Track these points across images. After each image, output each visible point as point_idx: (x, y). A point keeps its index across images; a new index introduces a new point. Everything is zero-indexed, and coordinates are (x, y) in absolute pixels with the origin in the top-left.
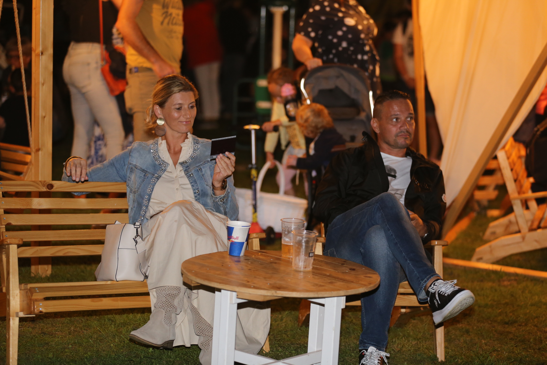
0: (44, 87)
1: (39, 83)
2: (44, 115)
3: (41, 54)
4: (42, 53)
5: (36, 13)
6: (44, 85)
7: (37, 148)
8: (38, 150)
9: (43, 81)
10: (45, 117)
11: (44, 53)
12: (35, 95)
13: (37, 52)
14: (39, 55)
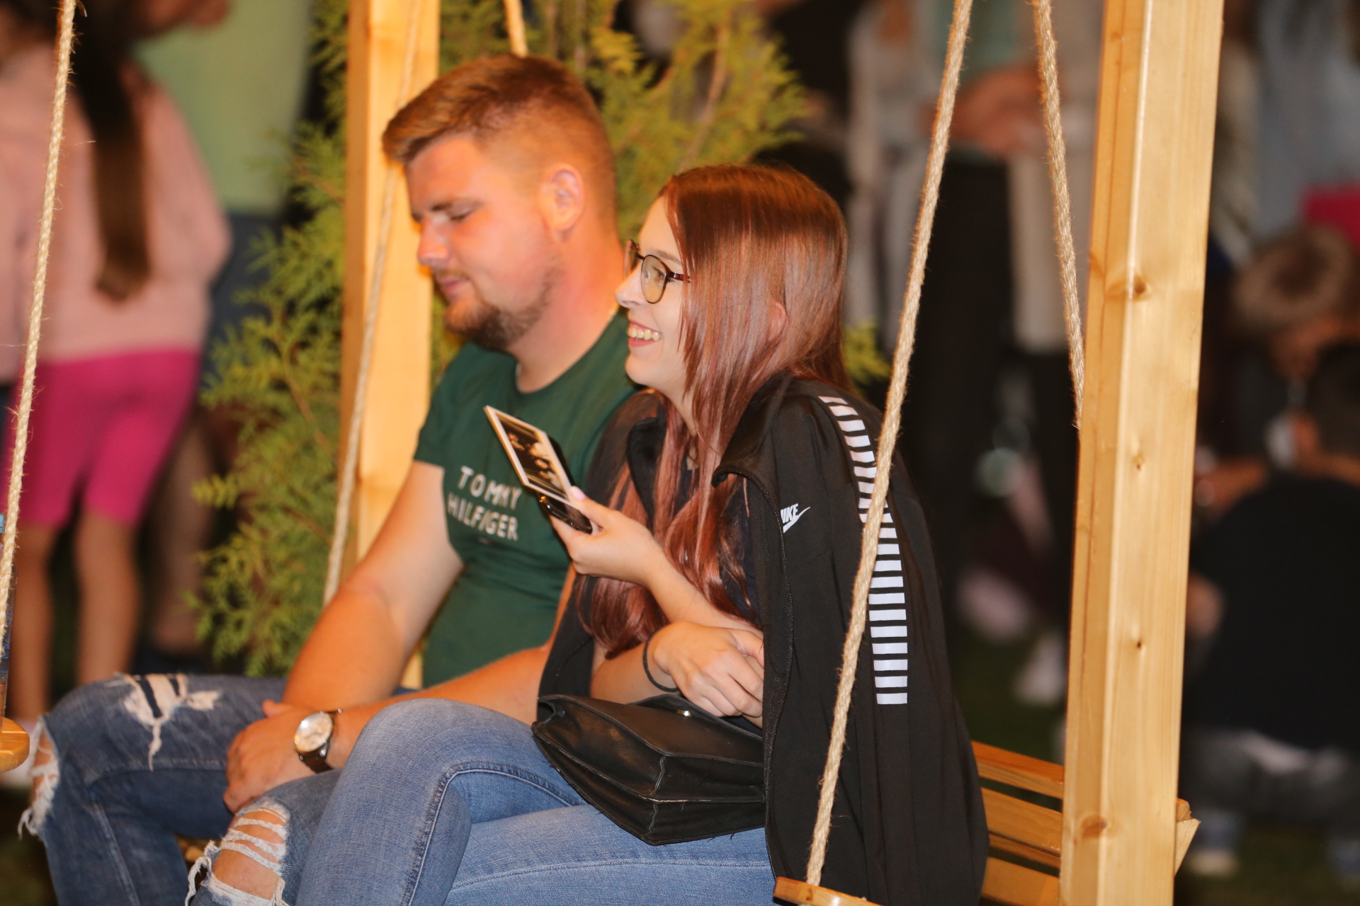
0: (1143, 474)
1: (1113, 451)
2: (1135, 633)
3: (1131, 290)
4: (1140, 289)
5: (1119, 63)
6: (1143, 467)
7: (1088, 814)
8: (1094, 828)
9: (1135, 447)
10: (1139, 645)
11: (1149, 288)
12: (1091, 517)
13: (1112, 278)
14: (1124, 295)
